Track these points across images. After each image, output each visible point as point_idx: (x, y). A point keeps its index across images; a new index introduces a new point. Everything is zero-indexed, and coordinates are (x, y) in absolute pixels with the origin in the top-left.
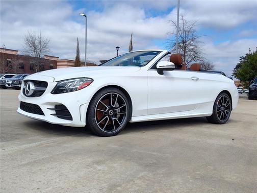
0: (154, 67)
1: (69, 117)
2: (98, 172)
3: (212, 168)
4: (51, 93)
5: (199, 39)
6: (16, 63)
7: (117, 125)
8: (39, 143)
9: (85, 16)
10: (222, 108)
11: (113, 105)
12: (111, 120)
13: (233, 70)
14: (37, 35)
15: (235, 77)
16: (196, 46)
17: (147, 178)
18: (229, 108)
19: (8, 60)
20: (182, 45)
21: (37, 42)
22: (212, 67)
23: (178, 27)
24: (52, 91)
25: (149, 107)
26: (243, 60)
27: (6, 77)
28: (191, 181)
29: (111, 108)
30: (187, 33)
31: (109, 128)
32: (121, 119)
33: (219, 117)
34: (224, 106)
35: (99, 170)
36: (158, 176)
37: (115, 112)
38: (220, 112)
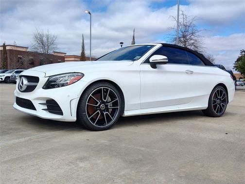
0: (147, 61)
1: (60, 112)
2: (79, 169)
3: (199, 164)
4: (43, 88)
5: (200, 33)
6: (26, 59)
7: (109, 120)
8: (29, 138)
9: (89, 13)
10: (218, 101)
11: (105, 99)
12: (102, 114)
13: (234, 63)
14: (45, 32)
15: (236, 70)
16: (196, 40)
17: (128, 176)
18: (225, 100)
19: (19, 56)
20: (182, 39)
21: (45, 39)
22: (213, 60)
23: (178, 22)
24: (44, 86)
25: (142, 101)
26: (244, 53)
27: (17, 72)
28: (174, 179)
29: (103, 102)
30: (187, 28)
31: (101, 122)
32: (113, 113)
33: (215, 110)
34: (220, 100)
35: (81, 167)
36: (141, 174)
37: (107, 106)
38: (216, 105)
